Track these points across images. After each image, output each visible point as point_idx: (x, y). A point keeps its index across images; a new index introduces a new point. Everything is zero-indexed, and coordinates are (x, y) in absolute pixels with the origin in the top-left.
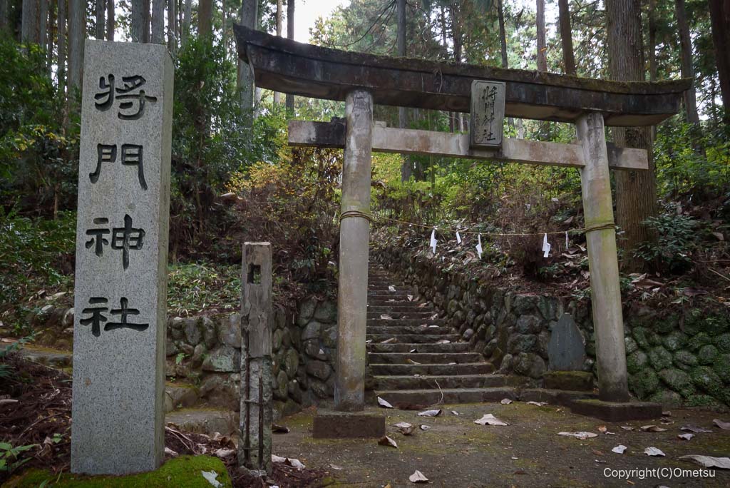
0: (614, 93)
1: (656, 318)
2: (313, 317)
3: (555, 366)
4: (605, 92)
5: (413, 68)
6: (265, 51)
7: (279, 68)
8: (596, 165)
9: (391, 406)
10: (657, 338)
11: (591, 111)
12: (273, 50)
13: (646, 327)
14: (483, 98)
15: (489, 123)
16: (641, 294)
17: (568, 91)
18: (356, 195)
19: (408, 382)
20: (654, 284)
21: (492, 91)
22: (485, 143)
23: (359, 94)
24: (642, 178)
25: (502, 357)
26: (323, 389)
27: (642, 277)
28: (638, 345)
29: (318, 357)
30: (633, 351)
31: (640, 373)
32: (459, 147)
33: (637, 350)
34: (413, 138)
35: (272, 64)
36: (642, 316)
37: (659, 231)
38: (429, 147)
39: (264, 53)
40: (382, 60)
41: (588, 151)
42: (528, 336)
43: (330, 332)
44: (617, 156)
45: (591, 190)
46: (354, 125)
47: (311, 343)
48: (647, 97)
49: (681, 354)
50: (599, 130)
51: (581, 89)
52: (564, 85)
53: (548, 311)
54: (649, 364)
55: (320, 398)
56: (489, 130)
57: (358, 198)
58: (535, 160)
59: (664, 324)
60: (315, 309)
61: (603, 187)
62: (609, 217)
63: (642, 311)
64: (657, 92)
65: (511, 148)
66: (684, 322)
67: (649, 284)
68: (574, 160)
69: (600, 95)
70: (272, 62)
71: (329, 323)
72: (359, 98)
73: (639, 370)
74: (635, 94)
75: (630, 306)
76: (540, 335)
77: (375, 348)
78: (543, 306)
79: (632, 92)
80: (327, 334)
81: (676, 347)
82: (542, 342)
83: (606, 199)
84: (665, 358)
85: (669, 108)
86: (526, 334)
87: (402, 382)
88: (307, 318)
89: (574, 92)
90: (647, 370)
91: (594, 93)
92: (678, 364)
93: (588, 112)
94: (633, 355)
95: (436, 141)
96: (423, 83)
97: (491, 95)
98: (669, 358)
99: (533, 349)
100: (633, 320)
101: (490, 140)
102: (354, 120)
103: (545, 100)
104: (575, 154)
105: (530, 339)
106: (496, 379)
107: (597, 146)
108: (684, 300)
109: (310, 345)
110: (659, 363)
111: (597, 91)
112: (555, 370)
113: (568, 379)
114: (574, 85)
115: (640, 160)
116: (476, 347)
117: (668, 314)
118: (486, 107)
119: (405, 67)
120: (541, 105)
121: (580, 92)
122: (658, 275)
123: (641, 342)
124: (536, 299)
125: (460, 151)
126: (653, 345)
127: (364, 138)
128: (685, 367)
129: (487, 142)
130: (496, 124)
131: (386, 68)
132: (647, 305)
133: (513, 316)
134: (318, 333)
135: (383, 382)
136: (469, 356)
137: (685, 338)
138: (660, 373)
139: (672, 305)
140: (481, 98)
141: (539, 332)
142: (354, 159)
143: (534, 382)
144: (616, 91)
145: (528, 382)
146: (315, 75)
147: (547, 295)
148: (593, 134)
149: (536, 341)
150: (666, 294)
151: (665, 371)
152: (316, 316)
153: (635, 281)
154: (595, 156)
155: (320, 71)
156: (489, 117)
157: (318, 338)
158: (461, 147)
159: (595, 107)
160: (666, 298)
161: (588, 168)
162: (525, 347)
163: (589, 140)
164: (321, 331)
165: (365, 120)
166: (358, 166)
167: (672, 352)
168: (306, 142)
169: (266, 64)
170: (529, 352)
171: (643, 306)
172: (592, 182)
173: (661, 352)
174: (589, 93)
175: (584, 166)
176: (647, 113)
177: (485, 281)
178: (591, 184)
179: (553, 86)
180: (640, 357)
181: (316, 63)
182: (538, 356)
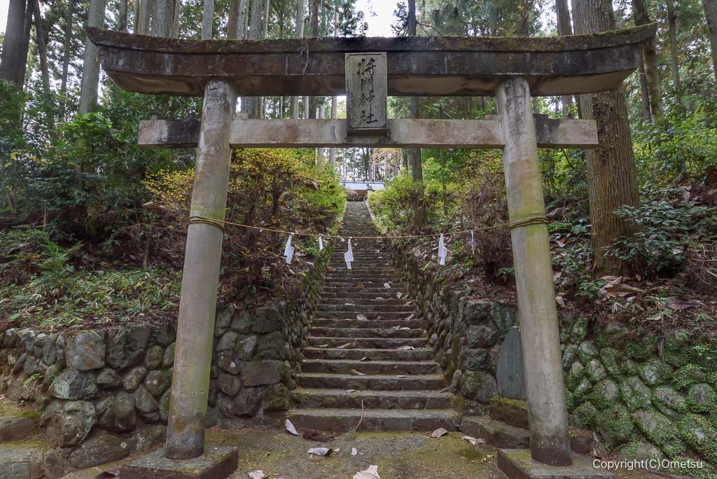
0: (541, 52)
1: (626, 338)
2: (229, 327)
3: (503, 392)
4: (528, 52)
5: (277, 50)
6: (115, 50)
7: (127, 67)
8: (517, 143)
9: (295, 432)
10: (630, 365)
11: (509, 77)
12: (123, 49)
13: (616, 349)
14: (358, 73)
15: (368, 103)
16: (611, 304)
17: (476, 55)
18: (200, 199)
19: (334, 399)
20: (631, 291)
21: (369, 64)
22: (364, 126)
23: (212, 85)
24: (616, 159)
25: (453, 371)
26: (229, 406)
27: (617, 280)
28: (607, 371)
29: (229, 370)
30: (601, 380)
31: (608, 411)
32: (334, 135)
33: (605, 378)
34: (278, 129)
35: (121, 62)
36: (610, 333)
37: (636, 222)
38: (296, 137)
39: (113, 53)
40: (240, 45)
41: (507, 127)
42: (476, 351)
43: (245, 343)
44: (550, 130)
45: (512, 175)
46: (205, 119)
47: (224, 356)
48: (589, 53)
49: (664, 392)
50: (520, 100)
51: (494, 51)
52: (469, 49)
53: (503, 321)
54: (620, 399)
55: (226, 417)
56: (369, 112)
57: (202, 202)
58: (434, 143)
59: (637, 347)
60: (232, 318)
61: (527, 171)
62: (537, 208)
63: (610, 328)
64: (604, 46)
65: (401, 130)
66: (665, 348)
67: (624, 290)
68: (489, 139)
69: (521, 56)
70: (120, 61)
71: (246, 334)
72: (211, 90)
73: (608, 407)
74: (571, 51)
75: (596, 319)
76: (492, 350)
77: (326, 354)
78: (498, 314)
79: (567, 48)
80: (242, 346)
81: (655, 381)
82: (494, 358)
83: (531, 186)
84: (641, 395)
85: (623, 64)
86: (474, 348)
87: (328, 399)
88: (223, 328)
89: (483, 56)
90: (617, 407)
91: (513, 55)
92: (659, 405)
93: (505, 79)
94: (601, 384)
95: (305, 130)
96: (287, 65)
97: (369, 69)
98: (646, 396)
99: (482, 366)
100: (601, 338)
101: (370, 122)
102: (206, 114)
103: (444, 70)
104: (490, 131)
105: (480, 354)
106: (440, 400)
107: (518, 119)
108: (665, 316)
109: (222, 357)
110: (633, 400)
111: (515, 52)
112: (503, 396)
113: (513, 411)
114: (484, 47)
115: (586, 133)
116: (437, 355)
117: (643, 335)
118: (362, 85)
119: (266, 49)
120: (438, 75)
121: (493, 55)
122: (639, 278)
123: (610, 369)
124: (489, 306)
125: (336, 139)
126: (626, 374)
127: (214, 132)
128: (669, 412)
129: (366, 125)
130: (377, 103)
131: (244, 53)
132: (616, 319)
133: (464, 325)
134: (233, 344)
135: (306, 399)
136: (423, 366)
137: (668, 369)
138: (635, 415)
139: (648, 323)
140: (355, 73)
141: (492, 346)
142: (202, 157)
143: (480, 409)
144: (544, 50)
145: (472, 408)
146: (165, 70)
147: (502, 301)
148: (513, 105)
149: (487, 357)
150: (642, 305)
151: (641, 413)
152: (233, 326)
153: (608, 286)
154: (516, 133)
155: (170, 65)
156: (367, 96)
157: (233, 350)
158: (337, 135)
159: (513, 72)
160: (641, 312)
161: (508, 148)
162: (472, 365)
163: (508, 112)
164: (236, 341)
165: (217, 112)
166: (205, 164)
167: (651, 387)
168: (156, 143)
169: (114, 64)
170: (476, 370)
171: (611, 321)
172: (513, 165)
173: (635, 384)
174: (505, 56)
175: (504, 146)
176: (590, 72)
177: (448, 282)
178: (512, 168)
179: (454, 51)
180: (608, 389)
181: (166, 56)
182: (489, 376)
